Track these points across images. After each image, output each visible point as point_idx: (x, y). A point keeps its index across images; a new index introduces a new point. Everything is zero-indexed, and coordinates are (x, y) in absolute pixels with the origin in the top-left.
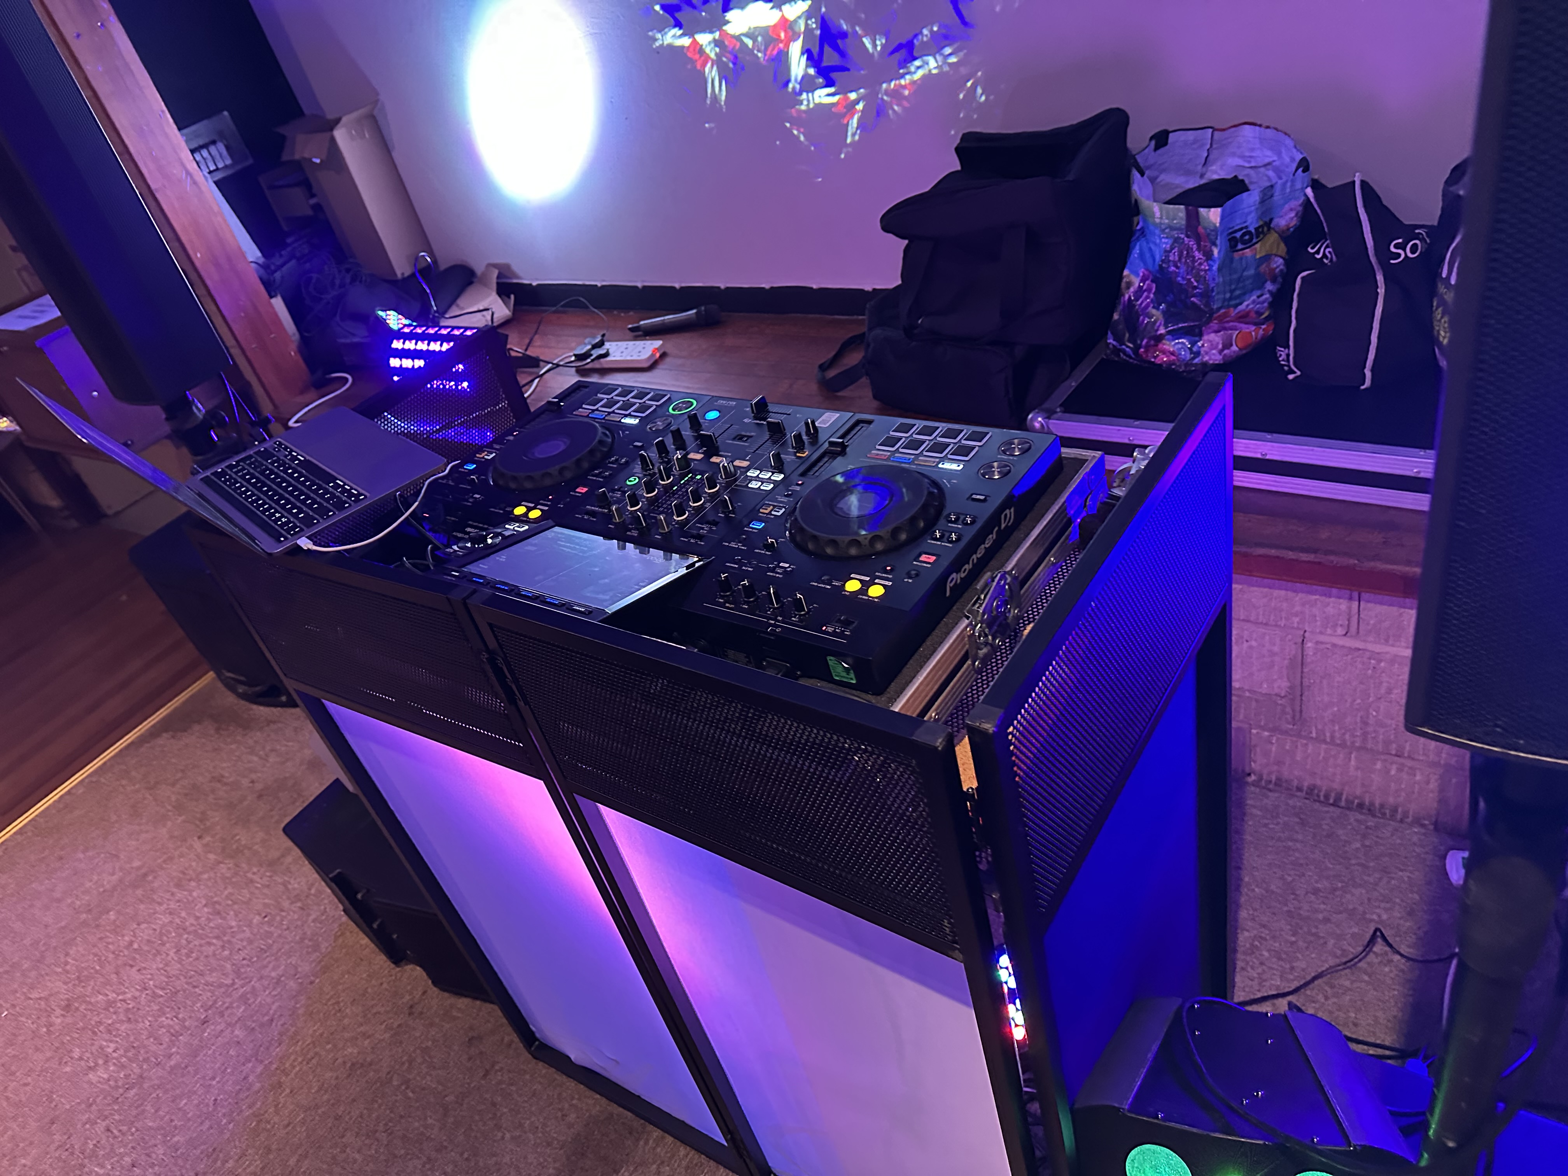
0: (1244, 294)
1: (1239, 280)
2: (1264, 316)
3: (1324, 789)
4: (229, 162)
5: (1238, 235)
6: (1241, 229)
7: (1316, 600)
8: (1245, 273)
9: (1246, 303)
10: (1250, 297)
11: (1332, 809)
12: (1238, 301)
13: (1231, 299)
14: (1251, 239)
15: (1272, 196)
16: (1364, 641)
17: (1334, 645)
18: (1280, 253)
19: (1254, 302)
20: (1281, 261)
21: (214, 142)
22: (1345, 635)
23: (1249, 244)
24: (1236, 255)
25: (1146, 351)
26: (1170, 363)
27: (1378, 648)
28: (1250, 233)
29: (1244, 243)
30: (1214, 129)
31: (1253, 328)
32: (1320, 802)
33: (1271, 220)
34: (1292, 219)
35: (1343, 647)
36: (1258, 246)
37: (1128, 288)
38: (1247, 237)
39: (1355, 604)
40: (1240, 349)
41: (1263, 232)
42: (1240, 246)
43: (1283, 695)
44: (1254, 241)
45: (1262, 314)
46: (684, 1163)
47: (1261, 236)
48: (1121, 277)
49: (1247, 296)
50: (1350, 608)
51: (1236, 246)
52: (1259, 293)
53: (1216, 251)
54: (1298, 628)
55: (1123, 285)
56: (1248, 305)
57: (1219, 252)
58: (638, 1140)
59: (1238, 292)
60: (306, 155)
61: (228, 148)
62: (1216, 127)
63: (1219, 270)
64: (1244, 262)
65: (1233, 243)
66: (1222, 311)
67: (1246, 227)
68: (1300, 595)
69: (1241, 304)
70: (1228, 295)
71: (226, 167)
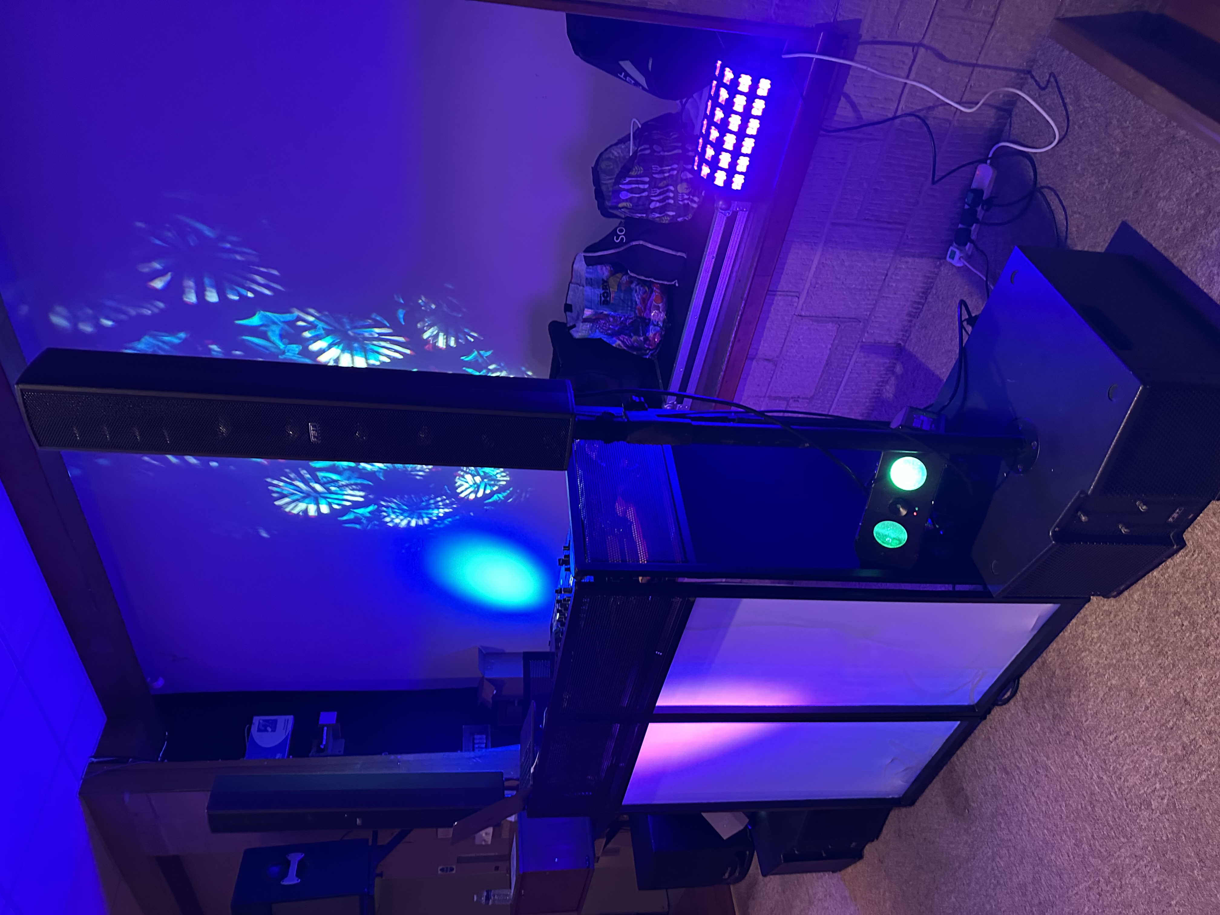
0: (632, 300)
1: (623, 301)
2: (647, 290)
3: (910, 309)
4: (484, 736)
5: (603, 299)
6: (601, 297)
7: (774, 309)
8: (622, 298)
9: (637, 299)
10: (634, 296)
11: (924, 308)
12: (634, 303)
13: (631, 307)
14: (607, 293)
15: (591, 279)
16: (803, 289)
17: (804, 303)
18: (620, 277)
19: (638, 295)
20: (624, 277)
21: (474, 739)
22: (799, 298)
23: (609, 294)
24: (612, 301)
25: (651, 346)
26: (661, 335)
27: (808, 285)
28: (603, 294)
29: (607, 296)
30: (571, 282)
31: (654, 293)
32: (920, 313)
33: (603, 280)
34: (606, 269)
35: (805, 299)
36: (611, 290)
37: (621, 346)
38: (605, 295)
39: (778, 293)
40: (662, 302)
41: (606, 286)
42: (608, 299)
43: (838, 326)
44: (608, 291)
45: (646, 291)
46: (969, 750)
47: (608, 287)
48: (616, 348)
49: (634, 298)
50: (780, 295)
51: (607, 301)
52: (634, 291)
53: (605, 313)
54: (792, 317)
55: (620, 348)
56: (638, 298)
57: (606, 311)
58: (955, 770)
59: (630, 303)
60: (491, 696)
61: (478, 734)
62: (569, 280)
63: (615, 311)
64: (616, 298)
65: (605, 303)
66: (637, 311)
67: (601, 294)
68: (770, 315)
69: (636, 302)
70: (629, 308)
71: (487, 739)
